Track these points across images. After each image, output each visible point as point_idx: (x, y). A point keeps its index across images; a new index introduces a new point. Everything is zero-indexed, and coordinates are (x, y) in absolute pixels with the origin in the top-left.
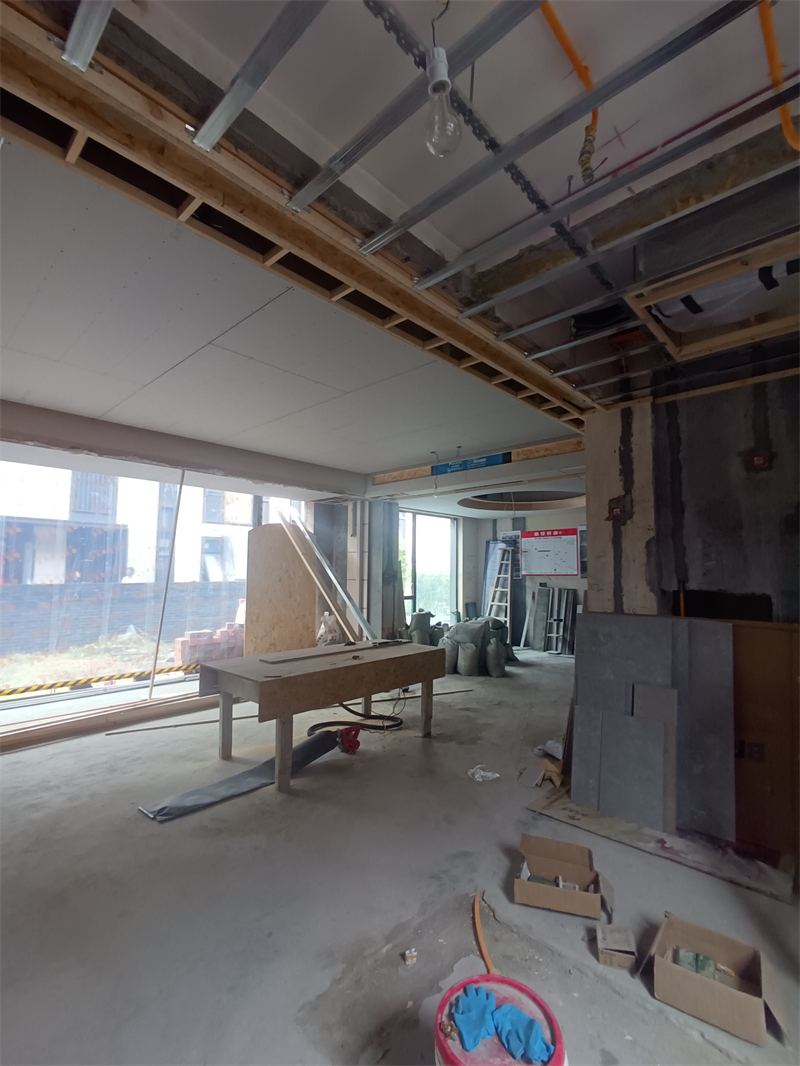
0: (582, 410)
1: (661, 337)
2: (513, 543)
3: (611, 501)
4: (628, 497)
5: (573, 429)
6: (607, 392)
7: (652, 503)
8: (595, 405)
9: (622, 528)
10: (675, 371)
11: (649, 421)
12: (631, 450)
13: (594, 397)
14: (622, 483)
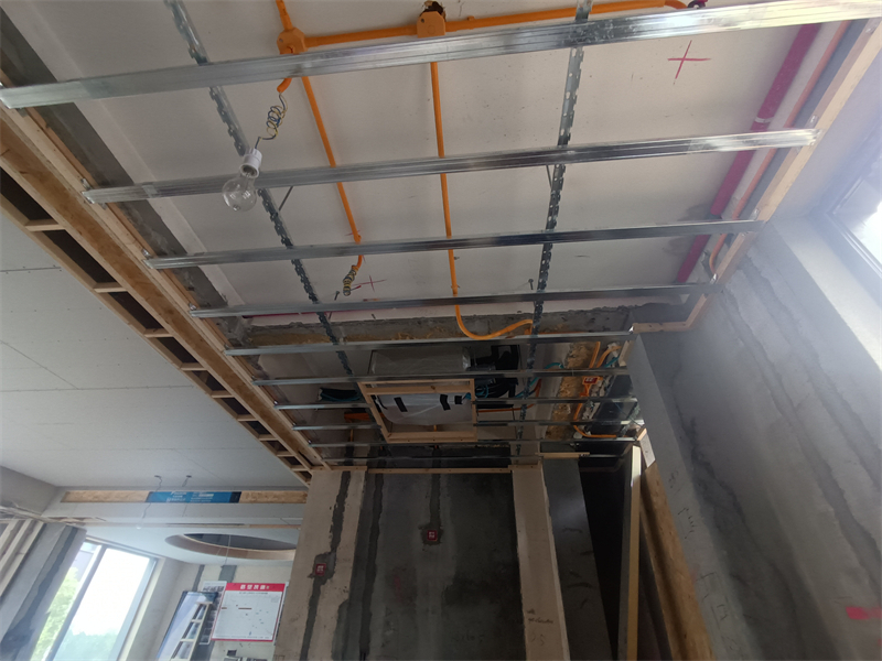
0: (312, 465)
1: (379, 421)
2: (214, 596)
3: (318, 557)
4: (333, 555)
5: (302, 481)
6: (335, 453)
7: (351, 565)
8: (323, 463)
9: (322, 587)
10: (384, 450)
11: (361, 486)
12: (343, 510)
13: (324, 456)
14: (330, 540)
